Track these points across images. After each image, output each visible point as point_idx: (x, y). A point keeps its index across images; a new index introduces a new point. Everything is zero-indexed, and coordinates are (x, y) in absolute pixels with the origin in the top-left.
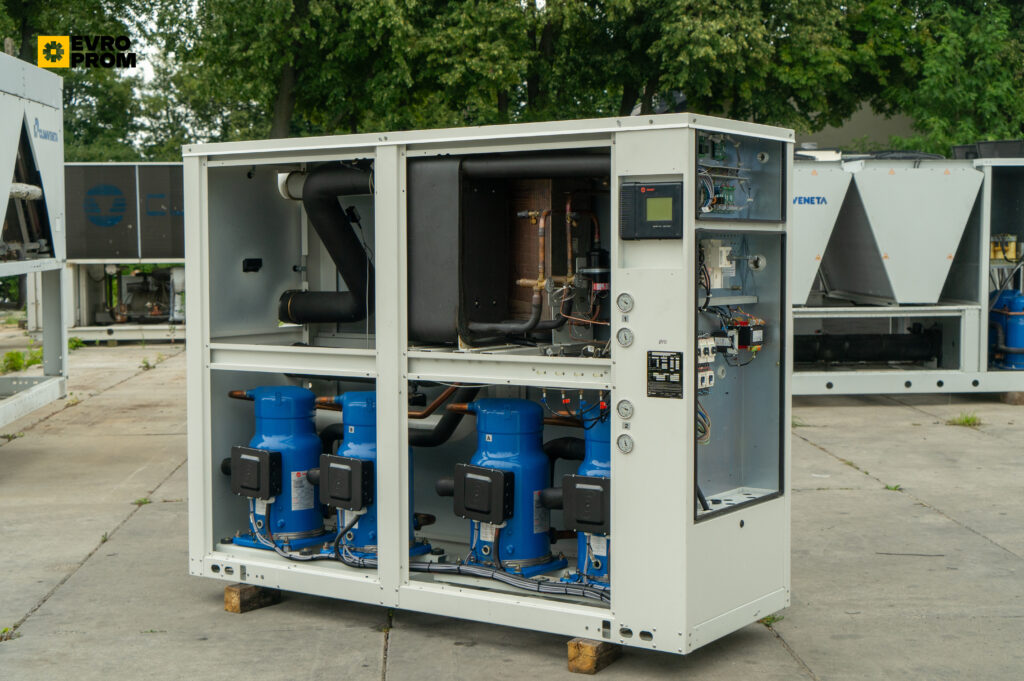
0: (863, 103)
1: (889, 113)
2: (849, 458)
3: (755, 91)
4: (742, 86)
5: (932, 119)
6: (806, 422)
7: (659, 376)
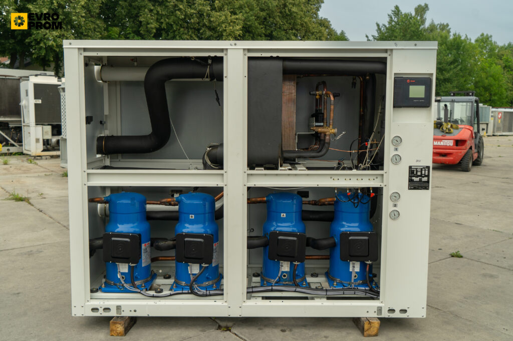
7: (415, 179)
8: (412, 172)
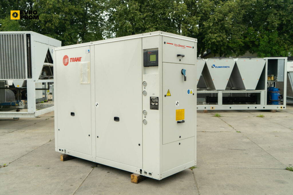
0: (247, 51)
1: (253, 53)
2: (230, 125)
3: (224, 49)
4: (221, 48)
5: (262, 54)
6: (223, 116)
7: (153, 104)
8: (151, 100)
